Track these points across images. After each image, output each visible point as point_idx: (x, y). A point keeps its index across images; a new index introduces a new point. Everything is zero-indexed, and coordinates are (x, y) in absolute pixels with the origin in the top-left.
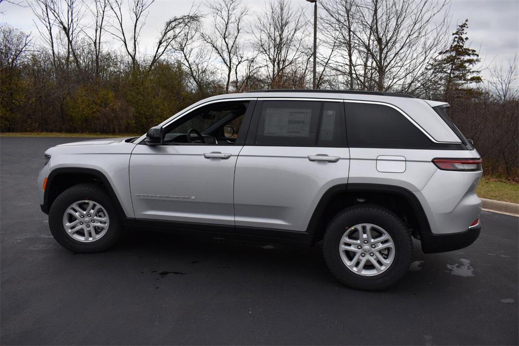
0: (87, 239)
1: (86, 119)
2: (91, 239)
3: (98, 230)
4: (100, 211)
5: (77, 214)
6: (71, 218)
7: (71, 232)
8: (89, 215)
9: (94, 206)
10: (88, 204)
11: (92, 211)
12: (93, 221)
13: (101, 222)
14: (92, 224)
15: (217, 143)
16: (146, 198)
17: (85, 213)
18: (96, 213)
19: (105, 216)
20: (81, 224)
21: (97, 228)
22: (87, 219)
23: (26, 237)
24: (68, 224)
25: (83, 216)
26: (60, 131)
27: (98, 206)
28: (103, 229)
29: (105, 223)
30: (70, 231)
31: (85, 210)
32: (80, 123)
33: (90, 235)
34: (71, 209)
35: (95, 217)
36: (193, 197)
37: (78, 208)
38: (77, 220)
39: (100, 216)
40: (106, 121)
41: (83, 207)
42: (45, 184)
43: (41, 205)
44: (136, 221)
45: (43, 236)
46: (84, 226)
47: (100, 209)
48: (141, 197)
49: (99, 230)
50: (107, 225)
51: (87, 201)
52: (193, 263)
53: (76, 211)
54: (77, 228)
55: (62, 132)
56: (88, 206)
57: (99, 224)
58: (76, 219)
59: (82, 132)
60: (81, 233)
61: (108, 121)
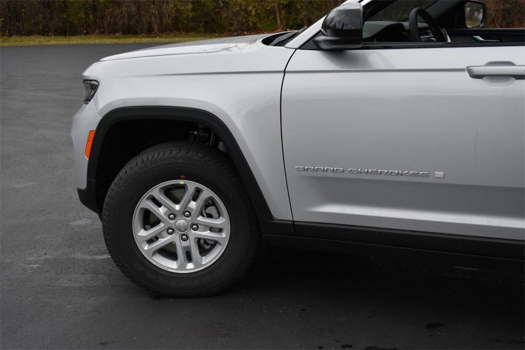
0: (182, 267)
1: (95, 5)
2: (190, 266)
3: (205, 247)
4: (210, 203)
5: (161, 211)
6: (149, 220)
7: (148, 250)
8: (186, 212)
9: (198, 191)
10: (183, 187)
11: (193, 205)
12: (195, 226)
13: (211, 229)
14: (193, 234)
15: (449, 41)
16: (320, 174)
17: (177, 207)
18: (201, 209)
19: (219, 214)
20: (170, 234)
21: (202, 241)
22: (181, 222)
23: (46, 257)
24: (142, 233)
25: (173, 215)
26: (45, 33)
27: (207, 193)
28: (215, 244)
29: (220, 230)
30: (146, 247)
31: (177, 201)
32: (82, 15)
33: (189, 258)
34: (147, 199)
35: (200, 218)
36: (440, 174)
37: (162, 198)
38: (162, 225)
39: (210, 216)
40: (133, 9)
41: (173, 194)
42: (90, 143)
43: (80, 191)
44: (294, 228)
45: (79, 255)
46: (175, 238)
47: (211, 199)
48: (309, 174)
49: (207, 247)
50: (225, 235)
51: (182, 182)
52: (430, 326)
53: (159, 204)
54: (162, 242)
55: (48, 35)
56: (184, 193)
57: (207, 234)
58: (158, 222)
59: (87, 33)
60: (169, 252)
61: (138, 7)
